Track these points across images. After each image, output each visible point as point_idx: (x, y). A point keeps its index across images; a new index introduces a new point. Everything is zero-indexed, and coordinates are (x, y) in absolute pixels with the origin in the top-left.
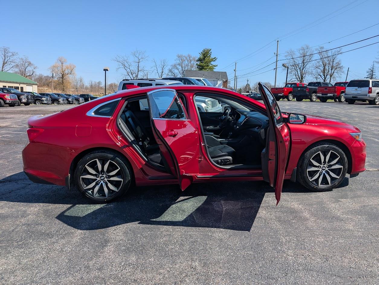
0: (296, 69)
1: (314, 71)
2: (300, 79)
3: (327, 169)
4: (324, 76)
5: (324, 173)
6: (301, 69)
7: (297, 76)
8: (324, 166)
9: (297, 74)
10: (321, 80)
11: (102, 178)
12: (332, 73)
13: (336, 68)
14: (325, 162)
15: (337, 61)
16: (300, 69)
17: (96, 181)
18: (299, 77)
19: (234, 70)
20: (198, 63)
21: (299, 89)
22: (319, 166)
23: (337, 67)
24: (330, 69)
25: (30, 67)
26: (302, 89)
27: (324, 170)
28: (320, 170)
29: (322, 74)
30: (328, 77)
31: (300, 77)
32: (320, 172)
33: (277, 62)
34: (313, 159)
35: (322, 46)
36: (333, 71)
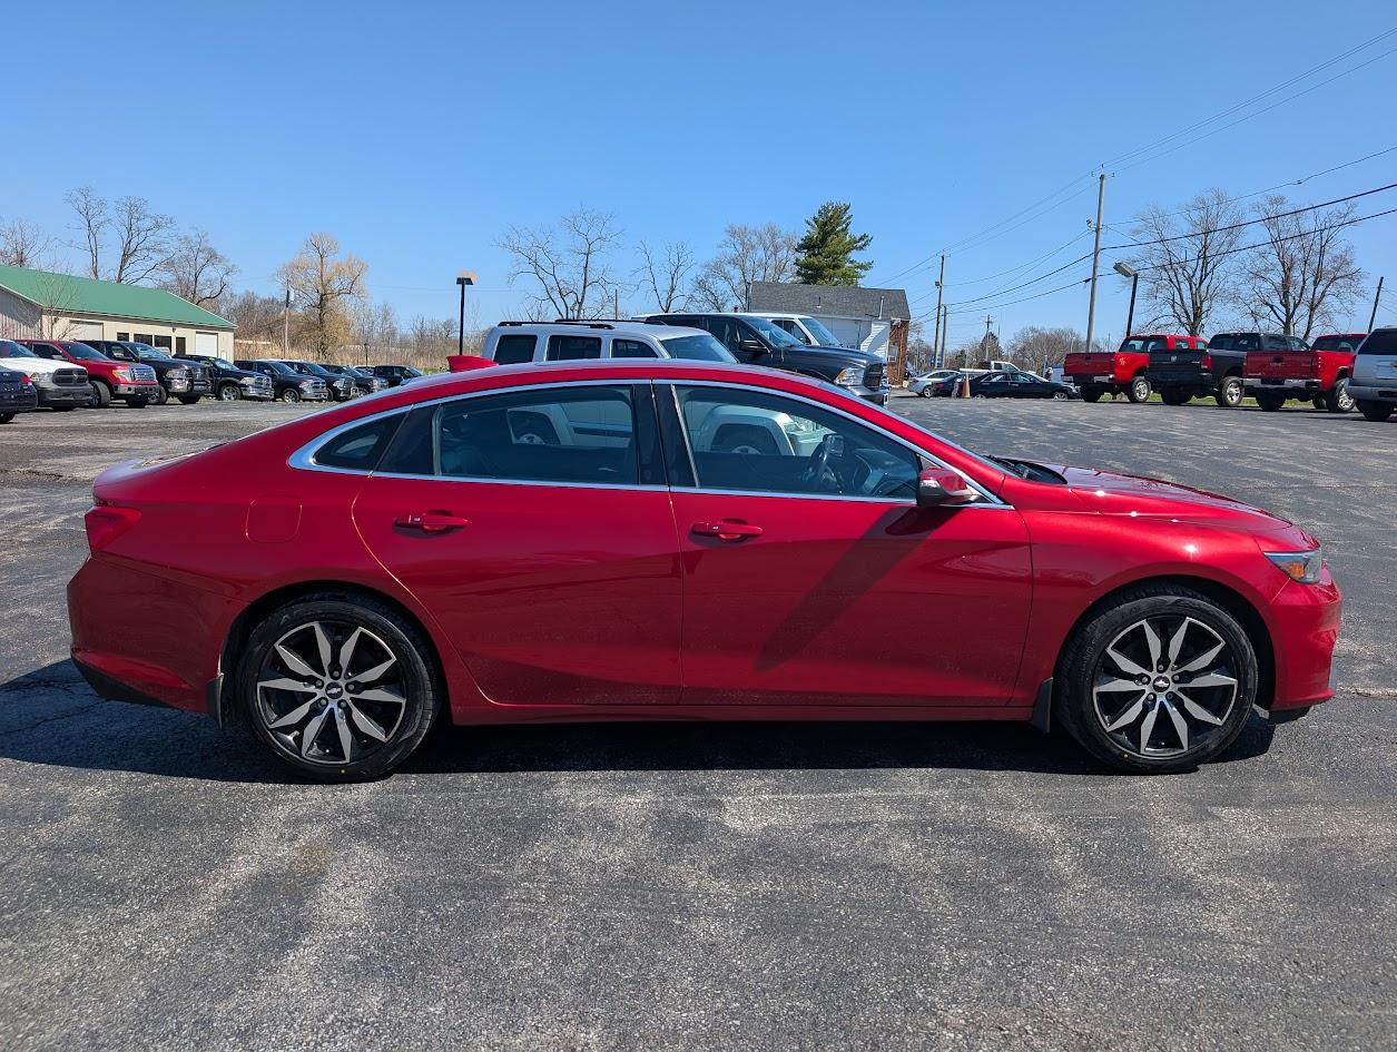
0: (1174, 280)
1: (1246, 290)
2: (1188, 317)
3: (1173, 688)
4: (1286, 306)
5: (1162, 703)
6: (1194, 280)
7: (1177, 308)
8: (1164, 675)
9: (1178, 300)
10: (1270, 325)
11: (335, 691)
12: (1318, 295)
13: (1335, 278)
14: (1164, 660)
15: (1336, 252)
16: (1190, 279)
17: (311, 701)
18: (1186, 312)
19: (937, 284)
20: (802, 257)
21: (1174, 359)
22: (1143, 675)
23: (1333, 274)
24: (1310, 282)
25: (211, 268)
26: (1186, 357)
27: (1161, 689)
28: (1147, 692)
29: (1276, 301)
30: (1303, 310)
31: (1190, 310)
32: (1144, 696)
33: (1096, 253)
34: (1118, 648)
35: (1275, 194)
36: (1320, 289)
